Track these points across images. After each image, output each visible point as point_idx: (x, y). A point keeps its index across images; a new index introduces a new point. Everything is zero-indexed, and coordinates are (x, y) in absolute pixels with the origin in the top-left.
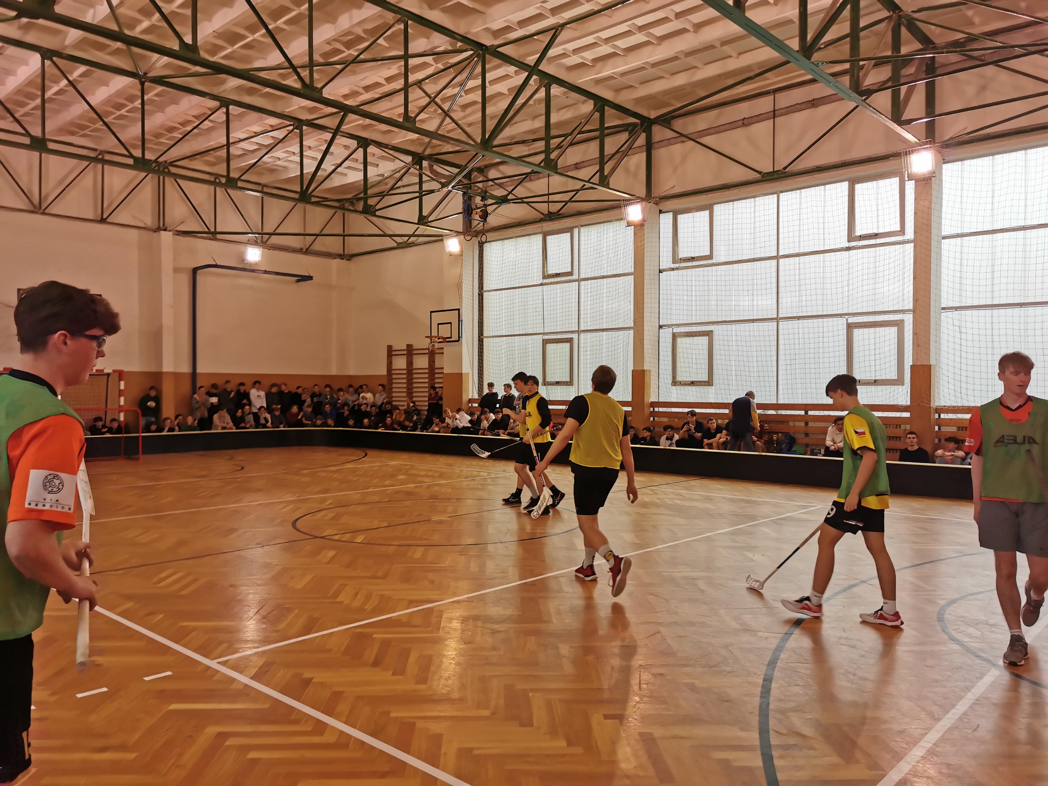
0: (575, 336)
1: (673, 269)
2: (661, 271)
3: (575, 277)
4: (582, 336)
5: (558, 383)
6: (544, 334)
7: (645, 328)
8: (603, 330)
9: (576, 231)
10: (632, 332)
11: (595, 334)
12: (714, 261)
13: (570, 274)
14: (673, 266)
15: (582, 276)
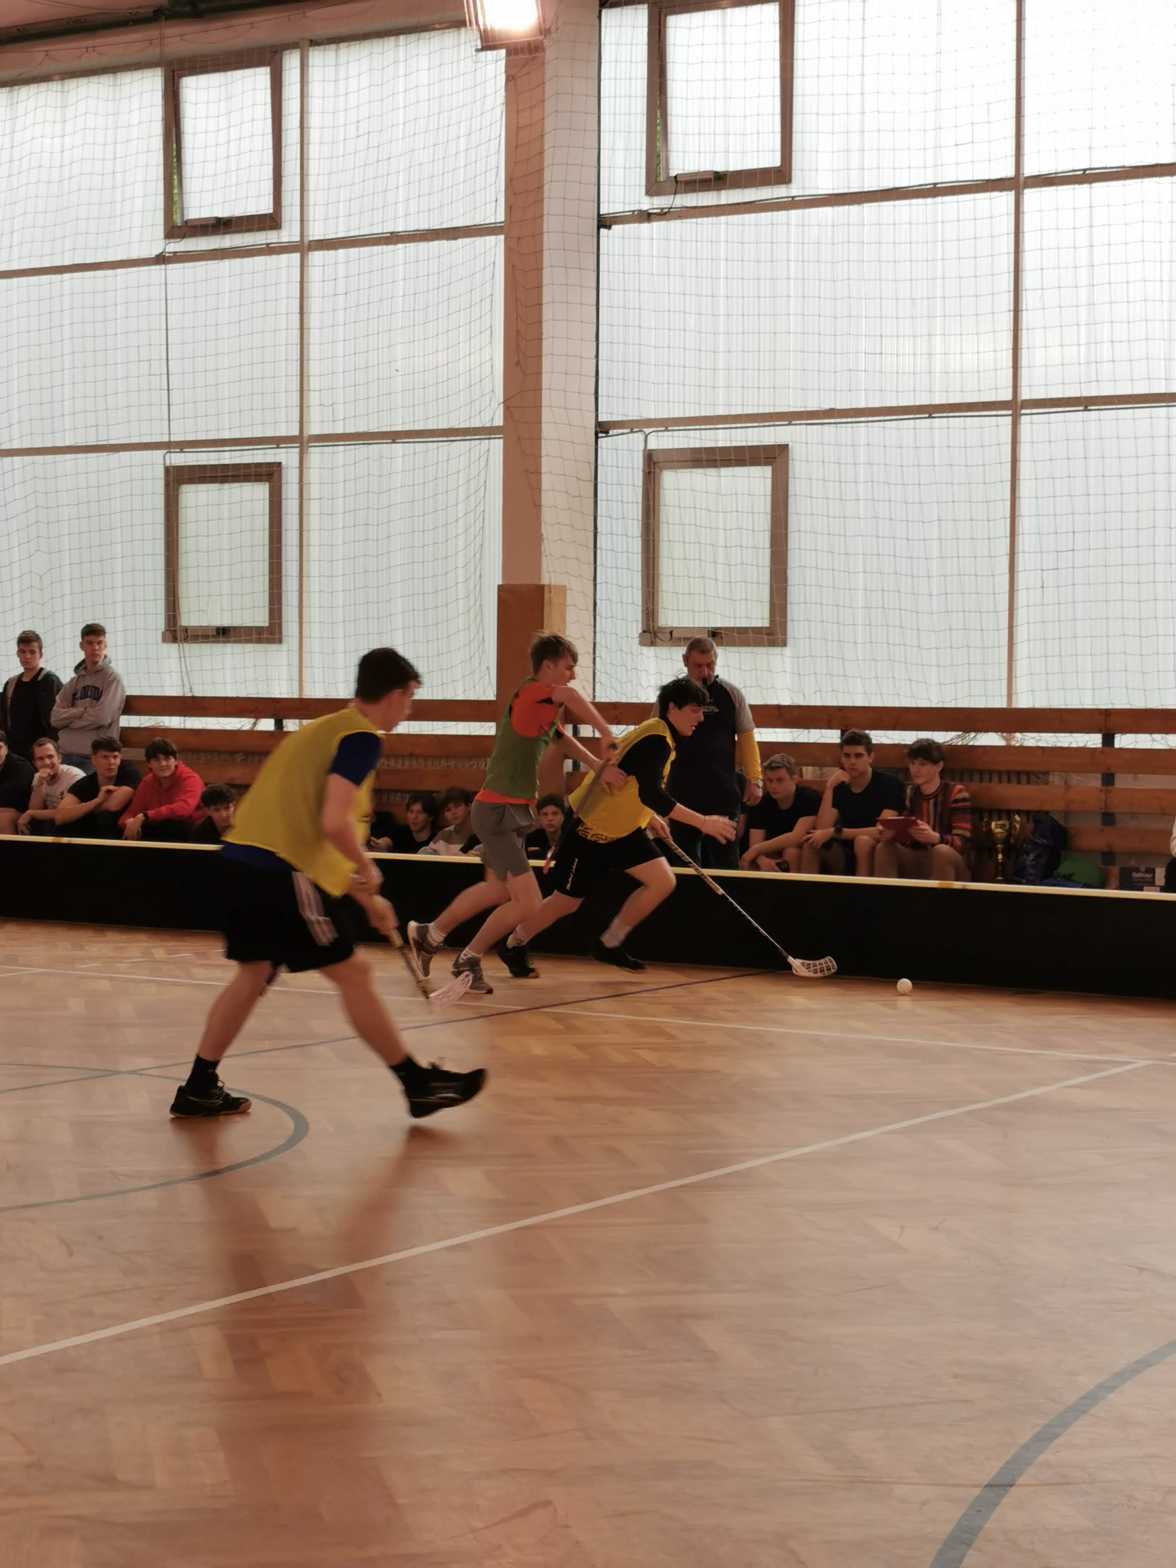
0: (287, 457)
1: (646, 216)
2: (604, 222)
3: (289, 233)
4: (316, 455)
5: (223, 634)
6: (169, 446)
7: (547, 430)
8: (394, 437)
9: (291, 62)
10: (497, 446)
11: (361, 451)
12: (794, 190)
13: (272, 221)
14: (647, 204)
15: (316, 232)
